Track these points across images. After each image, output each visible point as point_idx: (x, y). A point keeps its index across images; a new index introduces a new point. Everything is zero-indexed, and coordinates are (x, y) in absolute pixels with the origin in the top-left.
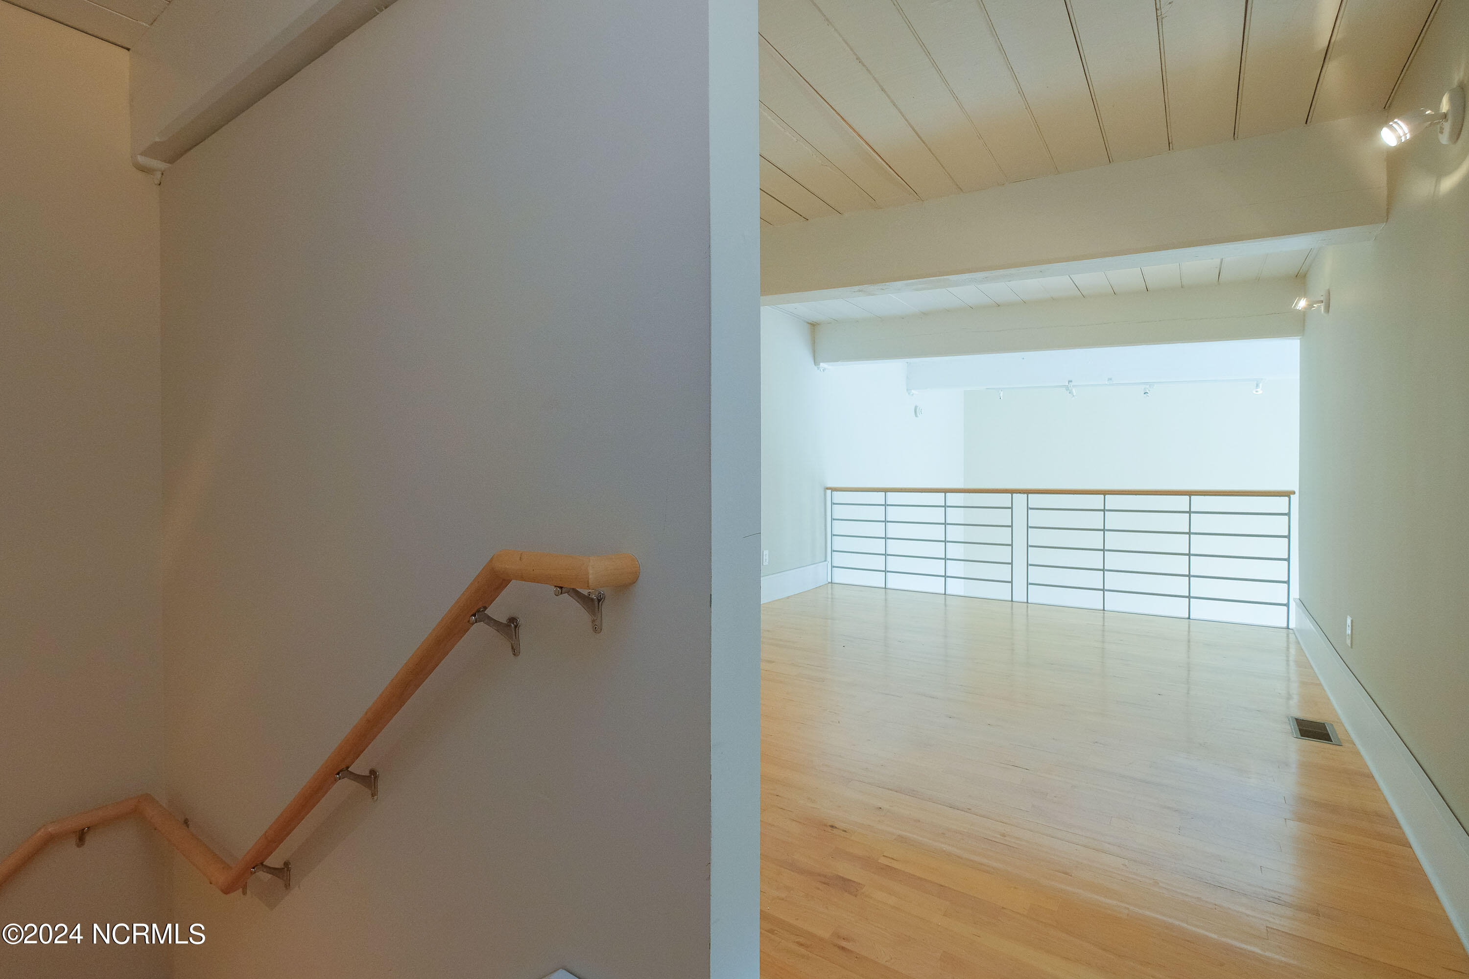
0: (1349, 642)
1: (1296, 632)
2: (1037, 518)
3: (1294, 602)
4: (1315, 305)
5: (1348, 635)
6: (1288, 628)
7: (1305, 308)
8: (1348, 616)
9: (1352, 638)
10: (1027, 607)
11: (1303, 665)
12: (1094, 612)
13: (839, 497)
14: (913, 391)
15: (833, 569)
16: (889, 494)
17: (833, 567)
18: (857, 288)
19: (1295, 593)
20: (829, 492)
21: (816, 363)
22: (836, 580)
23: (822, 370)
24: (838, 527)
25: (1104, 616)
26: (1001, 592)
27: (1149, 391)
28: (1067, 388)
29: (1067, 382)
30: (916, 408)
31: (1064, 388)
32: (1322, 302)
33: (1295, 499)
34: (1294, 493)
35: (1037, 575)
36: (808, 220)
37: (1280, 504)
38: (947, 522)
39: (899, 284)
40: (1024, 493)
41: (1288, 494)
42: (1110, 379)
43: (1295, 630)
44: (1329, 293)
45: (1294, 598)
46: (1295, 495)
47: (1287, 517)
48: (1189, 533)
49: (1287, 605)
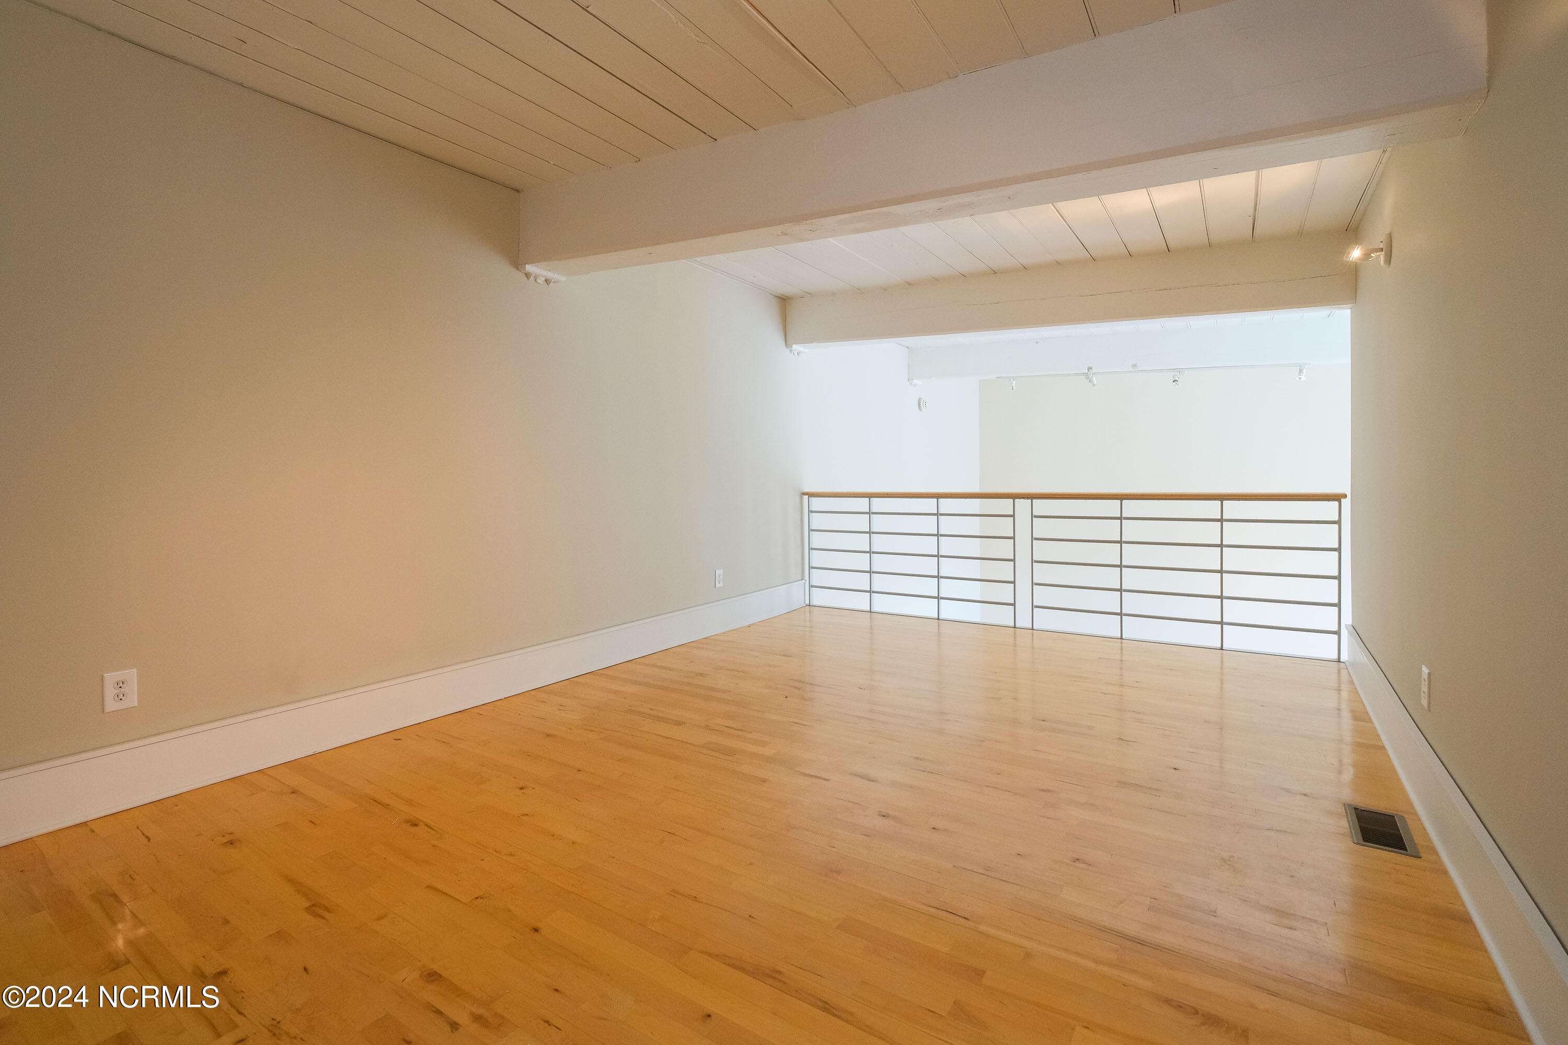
0: (1425, 702)
1: (1349, 667)
2: (1043, 528)
3: (1345, 629)
4: (1372, 255)
5: (1424, 692)
6: (1339, 661)
7: (1359, 259)
8: (1423, 666)
9: (1429, 696)
10: (1033, 635)
11: (1360, 716)
12: (1109, 641)
13: (817, 503)
14: (915, 381)
15: (811, 589)
16: (874, 500)
17: (811, 586)
18: (779, 229)
19: (1347, 619)
20: (806, 497)
21: (787, 343)
22: (815, 602)
23: (796, 354)
24: (818, 540)
25: (1122, 646)
26: (1003, 616)
27: (1179, 378)
28: (1087, 376)
29: (1087, 370)
30: (919, 400)
31: (1084, 377)
32: (1382, 251)
33: (1346, 503)
34: (1345, 496)
35: (1044, 596)
36: (716, 140)
37: (1328, 510)
38: (941, 533)
39: (831, 221)
40: (1028, 498)
41: (1338, 498)
42: (1135, 366)
43: (1348, 664)
44: (1391, 237)
45: (1346, 625)
46: (1347, 498)
47: (1336, 526)
48: (1221, 546)
49: (1338, 633)
